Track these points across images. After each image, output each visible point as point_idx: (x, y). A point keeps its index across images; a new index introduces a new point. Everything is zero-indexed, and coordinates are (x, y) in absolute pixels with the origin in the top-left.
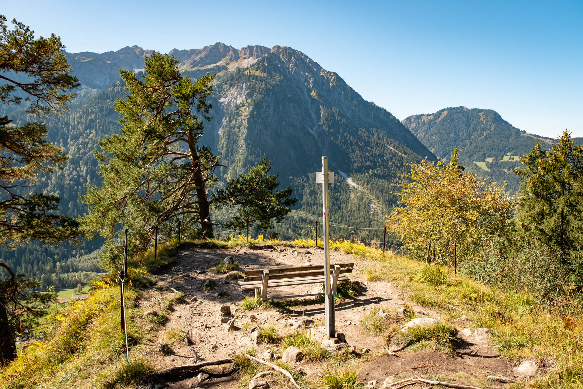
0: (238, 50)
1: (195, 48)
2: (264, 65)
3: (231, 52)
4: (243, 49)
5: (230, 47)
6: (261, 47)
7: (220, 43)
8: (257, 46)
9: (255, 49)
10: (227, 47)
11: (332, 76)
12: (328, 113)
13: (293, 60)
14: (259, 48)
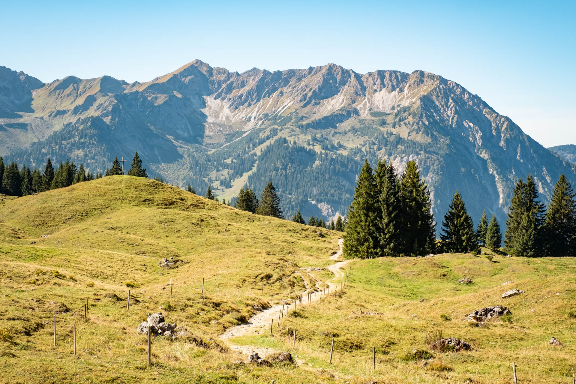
0: (362, 75)
1: (293, 68)
2: (424, 123)
3: (353, 80)
4: (370, 74)
5: (351, 72)
6: (395, 72)
7: (334, 65)
8: (390, 71)
9: (387, 75)
10: (347, 71)
11: (504, 122)
12: (508, 187)
13: (452, 105)
14: (393, 75)
